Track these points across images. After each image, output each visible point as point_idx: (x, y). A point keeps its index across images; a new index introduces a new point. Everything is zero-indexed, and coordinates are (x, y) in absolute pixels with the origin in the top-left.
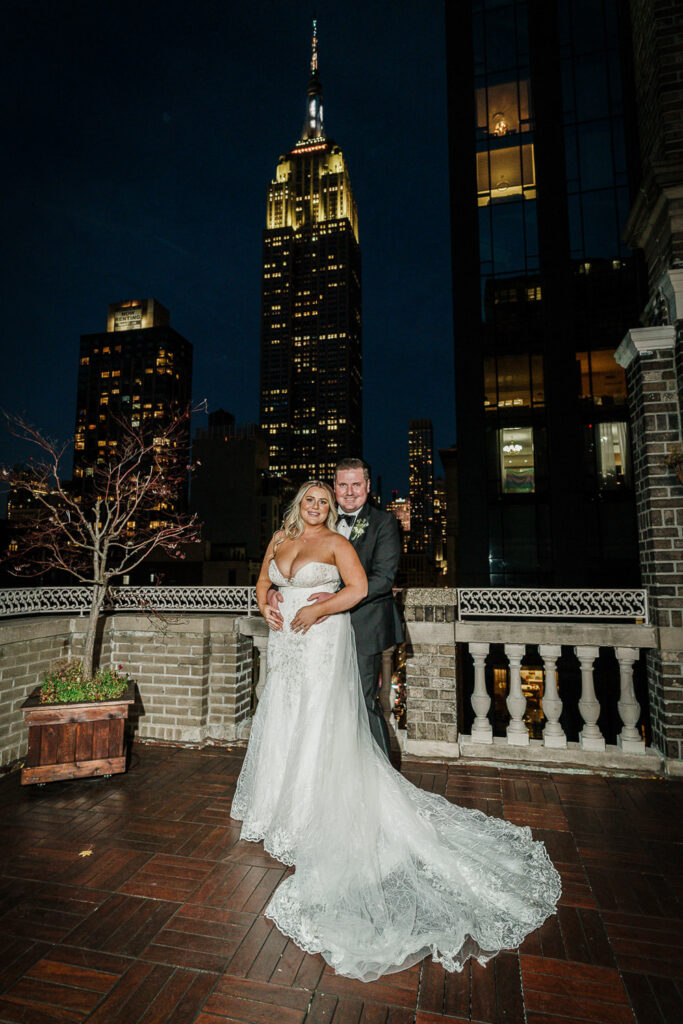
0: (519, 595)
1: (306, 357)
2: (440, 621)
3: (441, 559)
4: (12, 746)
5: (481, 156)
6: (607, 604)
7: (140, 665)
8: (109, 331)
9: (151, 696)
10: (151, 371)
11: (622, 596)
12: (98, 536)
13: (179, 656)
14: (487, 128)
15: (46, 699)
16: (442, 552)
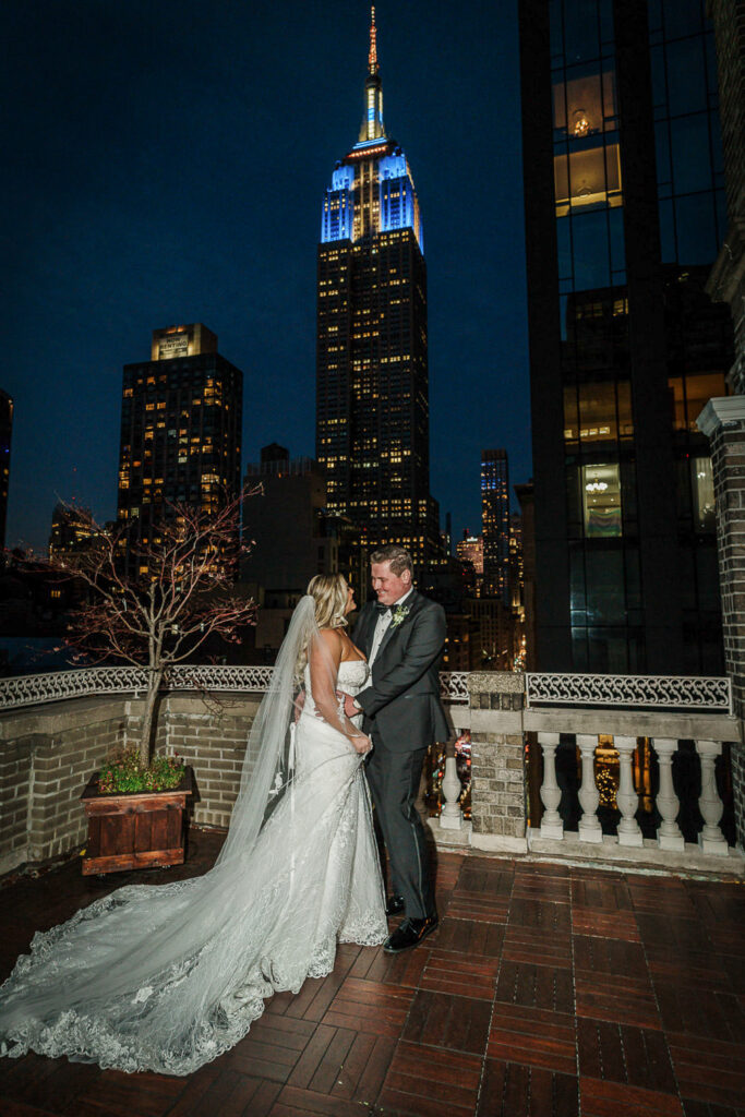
0: (592, 681)
1: (367, 382)
2: (508, 709)
3: (518, 604)
4: (71, 833)
5: (560, 160)
6: (687, 693)
7: (196, 748)
8: (153, 359)
9: (208, 781)
10: (198, 402)
11: (704, 685)
12: (153, 620)
13: (235, 740)
14: (566, 128)
15: (105, 789)
16: (519, 597)
